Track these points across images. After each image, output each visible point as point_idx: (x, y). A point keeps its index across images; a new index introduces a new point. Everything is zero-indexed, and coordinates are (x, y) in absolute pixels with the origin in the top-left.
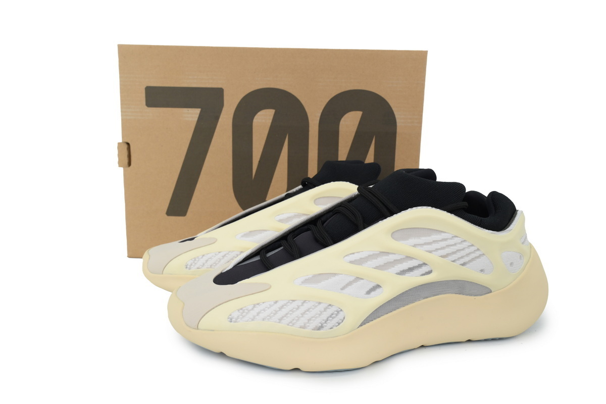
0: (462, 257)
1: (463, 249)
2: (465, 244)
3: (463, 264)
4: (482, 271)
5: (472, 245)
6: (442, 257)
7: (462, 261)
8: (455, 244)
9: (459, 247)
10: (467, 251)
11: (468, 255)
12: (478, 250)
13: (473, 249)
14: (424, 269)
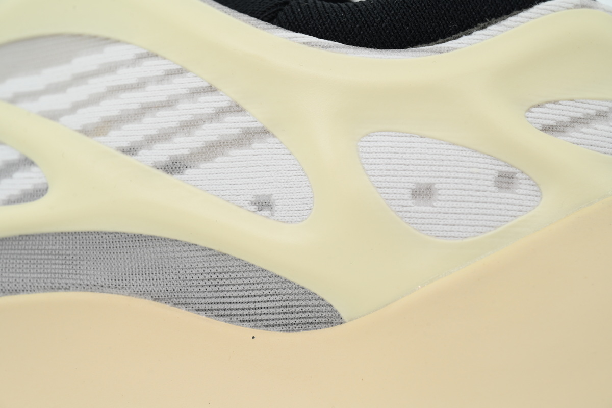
0: (164, 136)
1: (169, 104)
2: (179, 85)
3: (173, 167)
4: (263, 205)
5: (211, 89)
6: (87, 131)
7: (163, 152)
8: (140, 85)
9: (155, 93)
10: (186, 110)
11: (188, 126)
12: (236, 109)
13: (208, 104)
14: (23, 181)
